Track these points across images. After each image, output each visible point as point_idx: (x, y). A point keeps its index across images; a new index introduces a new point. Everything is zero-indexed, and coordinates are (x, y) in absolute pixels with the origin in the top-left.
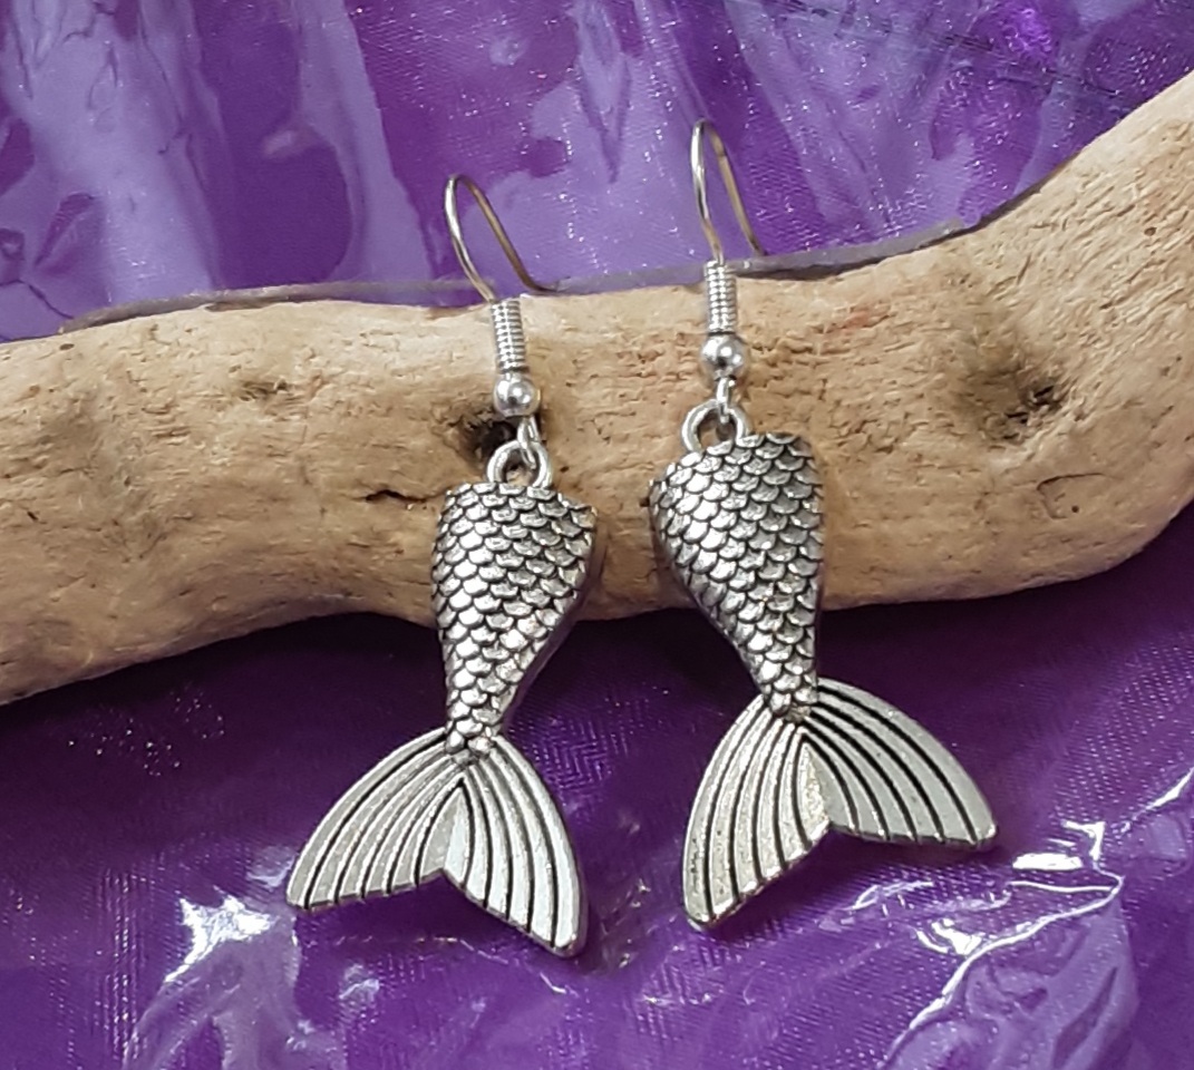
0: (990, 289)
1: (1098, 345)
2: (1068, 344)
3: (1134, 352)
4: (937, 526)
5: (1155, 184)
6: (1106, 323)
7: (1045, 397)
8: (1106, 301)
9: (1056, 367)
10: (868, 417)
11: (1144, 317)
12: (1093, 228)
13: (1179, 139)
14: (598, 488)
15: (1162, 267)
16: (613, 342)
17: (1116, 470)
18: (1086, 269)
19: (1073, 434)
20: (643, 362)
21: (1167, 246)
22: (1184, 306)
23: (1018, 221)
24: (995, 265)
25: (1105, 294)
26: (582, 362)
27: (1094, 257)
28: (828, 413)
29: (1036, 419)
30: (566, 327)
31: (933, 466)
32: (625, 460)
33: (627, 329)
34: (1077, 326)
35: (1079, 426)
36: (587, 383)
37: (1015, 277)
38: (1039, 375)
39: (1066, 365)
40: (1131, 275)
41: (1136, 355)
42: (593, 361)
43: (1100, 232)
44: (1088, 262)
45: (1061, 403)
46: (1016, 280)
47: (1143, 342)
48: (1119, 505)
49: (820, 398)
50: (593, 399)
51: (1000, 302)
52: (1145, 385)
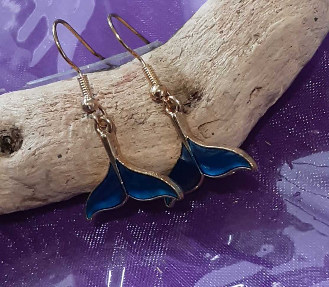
0: (170, 62)
1: (210, 75)
2: (200, 76)
3: (223, 75)
4: (165, 148)
5: (221, 16)
6: (212, 66)
7: (196, 95)
9: (197, 85)
10: (134, 113)
11: (224, 62)
12: (202, 35)
14: (42, 154)
15: (228, 43)
16: (41, 101)
17: (224, 118)
18: (203, 48)
19: (207, 107)
20: (52, 106)
21: (228, 36)
22: (237, 56)
23: (177, 37)
24: (171, 53)
25: (210, 56)
26: (31, 110)
27: (204, 45)
28: (119, 113)
29: (194, 104)
30: (24, 99)
31: (159, 126)
32: (50, 142)
33: (46, 96)
34: (202, 69)
35: (209, 104)
36: (33, 117)
37: (178, 56)
38: (192, 88)
39: (201, 83)
40: (217, 48)
41: (224, 76)
42: (35, 109)
43: (205, 35)
44: (202, 46)
45: (201, 97)
46: (179, 57)
47: (225, 70)
48: (228, 130)
49: (116, 109)
50: (36, 122)
51: (174, 66)
52: (229, 85)
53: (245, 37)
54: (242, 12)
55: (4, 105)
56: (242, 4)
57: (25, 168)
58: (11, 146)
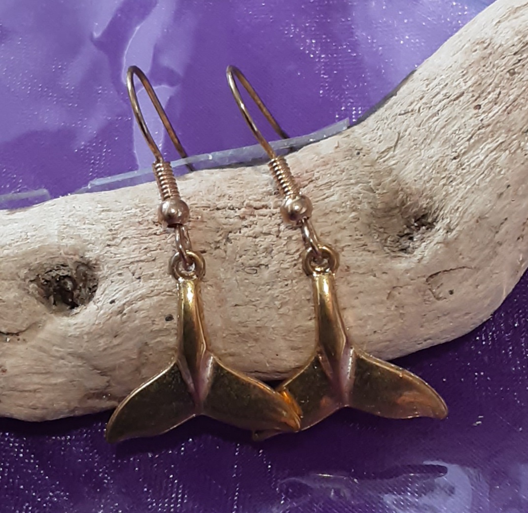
0: (377, 156)
1: (454, 184)
2: (434, 185)
3: (478, 185)
4: (366, 313)
5: (477, 76)
6: (457, 169)
8: (455, 155)
9: (428, 200)
11: (482, 162)
12: (439, 111)
13: (485, 48)
14: (136, 312)
15: (490, 128)
16: (135, 215)
17: (474, 264)
18: (439, 136)
19: (446, 243)
20: (157, 226)
21: (491, 115)
22: (507, 152)
24: (377, 141)
25: (454, 150)
26: (115, 230)
27: (442, 128)
28: (284, 245)
29: (419, 236)
30: (102, 209)
31: (357, 273)
32: (152, 291)
33: (143, 206)
34: (438, 173)
35: (449, 237)
36: (120, 243)
37: (392, 147)
38: (417, 207)
39: (434, 198)
40: (470, 136)
41: (480, 187)
42: (123, 229)
43: (444, 112)
44: (439, 131)
45: (435, 224)
46: (393, 149)
47: (484, 177)
48: (479, 287)
49: (277, 236)
50: (125, 253)
51: (386, 163)
52: (489, 205)
53: (523, 118)
54: (519, 73)
55: (64, 218)
56: (520, 58)
57: (102, 336)
58: (73, 294)
